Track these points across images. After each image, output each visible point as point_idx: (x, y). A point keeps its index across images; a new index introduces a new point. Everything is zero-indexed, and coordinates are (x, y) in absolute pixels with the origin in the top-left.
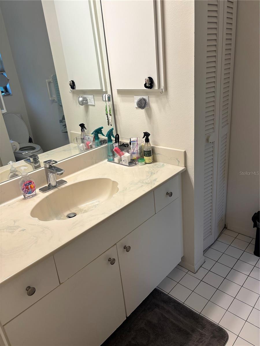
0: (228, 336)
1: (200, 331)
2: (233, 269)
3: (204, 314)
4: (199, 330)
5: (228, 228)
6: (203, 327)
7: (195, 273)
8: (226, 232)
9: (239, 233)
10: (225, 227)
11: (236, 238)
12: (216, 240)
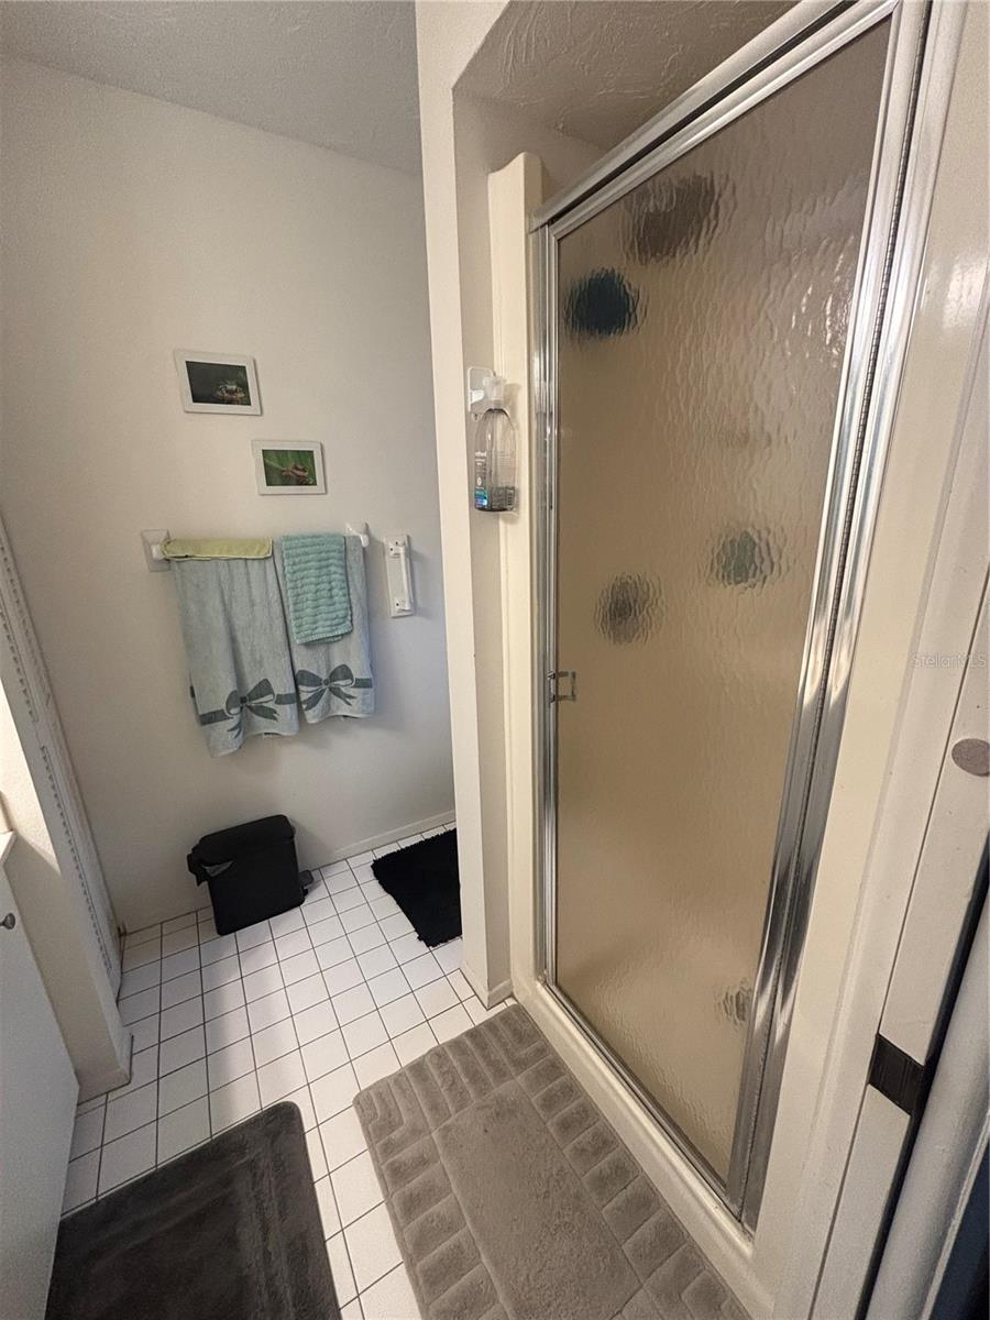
0: (295, 1105)
1: (242, 1161)
2: (206, 994)
3: (219, 1129)
4: (238, 1163)
5: (129, 931)
6: (241, 1149)
7: (130, 1082)
8: (129, 941)
9: (161, 923)
10: (121, 934)
11: (162, 936)
12: (122, 973)
